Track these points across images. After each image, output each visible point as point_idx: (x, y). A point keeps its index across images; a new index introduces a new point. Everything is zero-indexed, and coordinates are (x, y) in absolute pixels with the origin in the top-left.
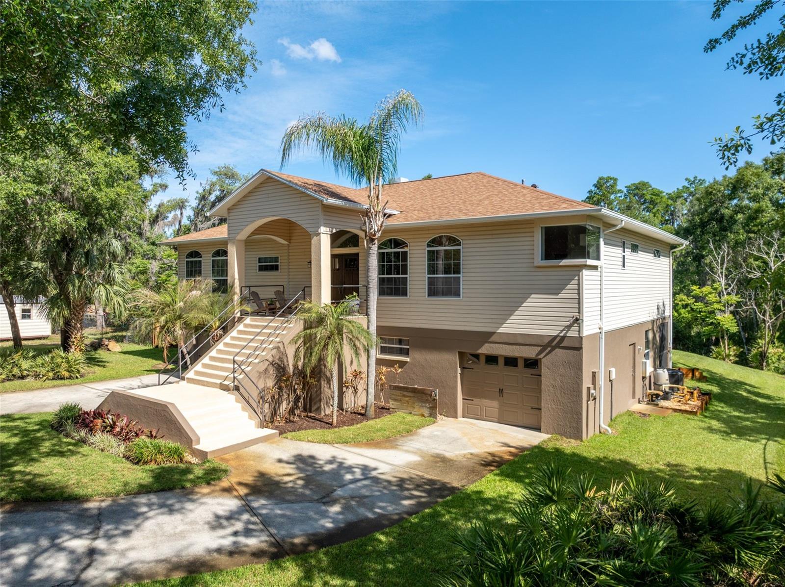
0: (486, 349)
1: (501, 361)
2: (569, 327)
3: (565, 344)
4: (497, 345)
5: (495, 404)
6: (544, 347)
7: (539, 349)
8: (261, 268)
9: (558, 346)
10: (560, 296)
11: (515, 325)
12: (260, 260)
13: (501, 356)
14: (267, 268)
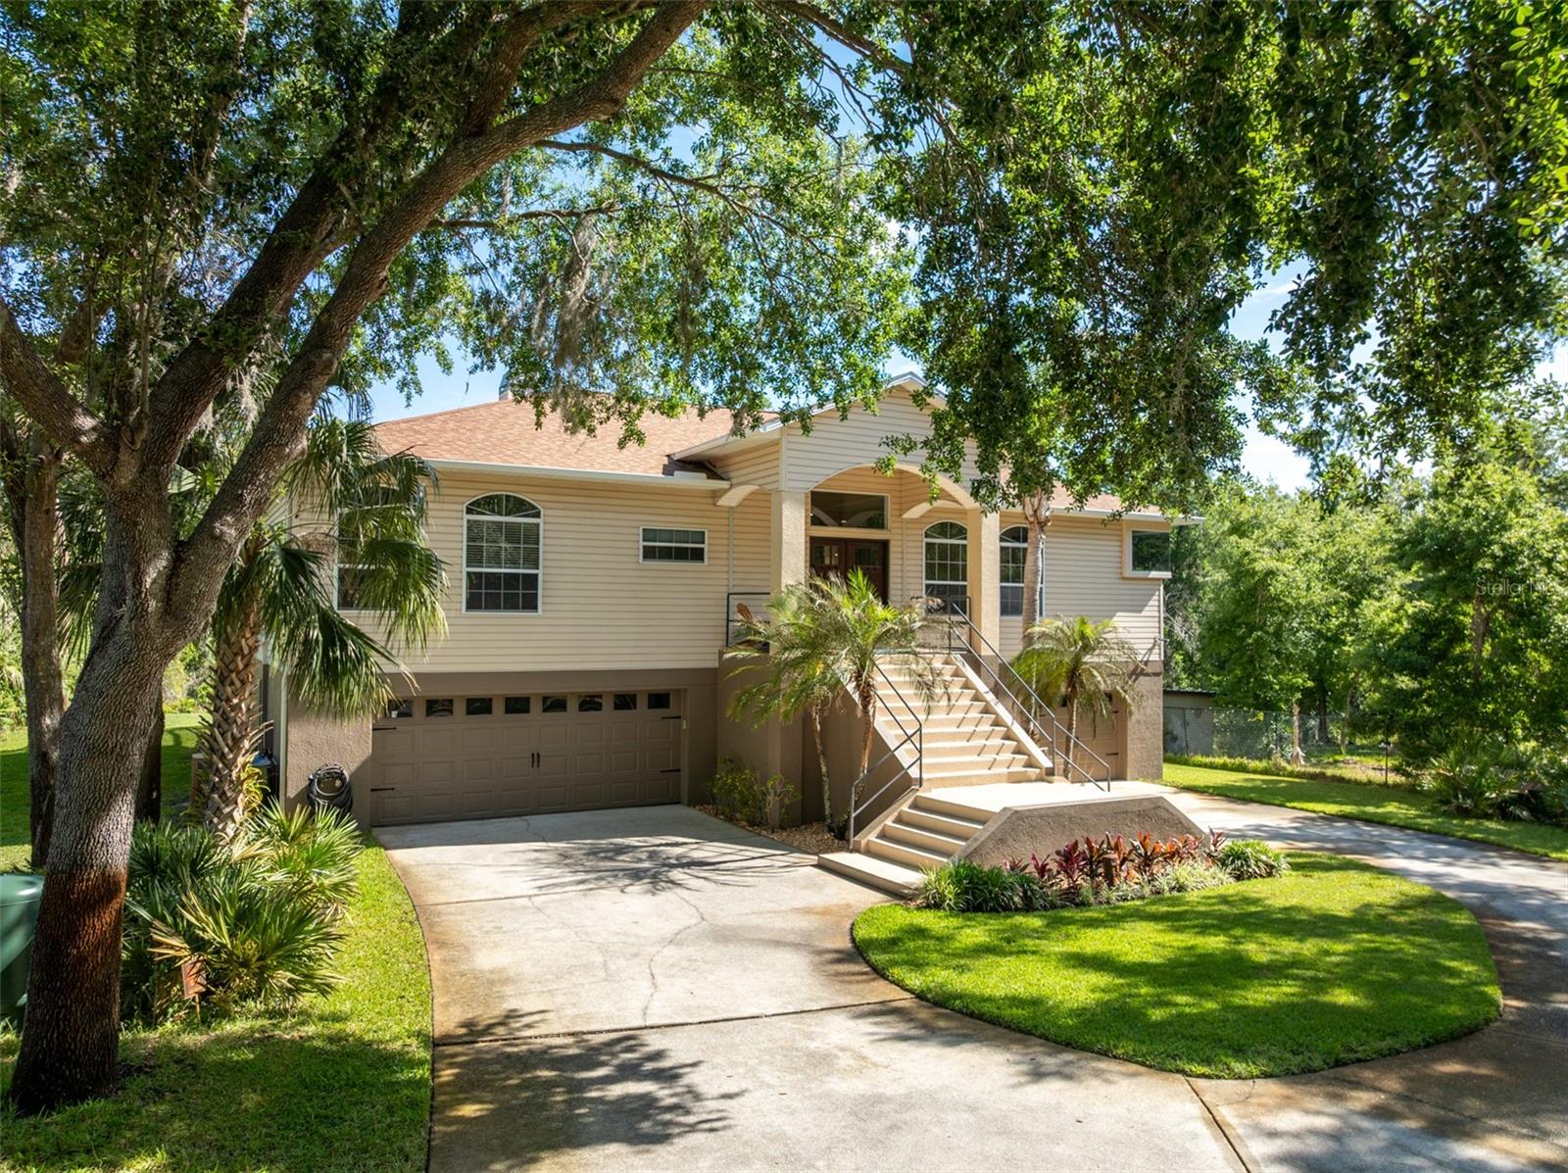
3: (1148, 669)
8: (649, 554)
10: (1143, 613)
12: (649, 535)
14: (666, 554)
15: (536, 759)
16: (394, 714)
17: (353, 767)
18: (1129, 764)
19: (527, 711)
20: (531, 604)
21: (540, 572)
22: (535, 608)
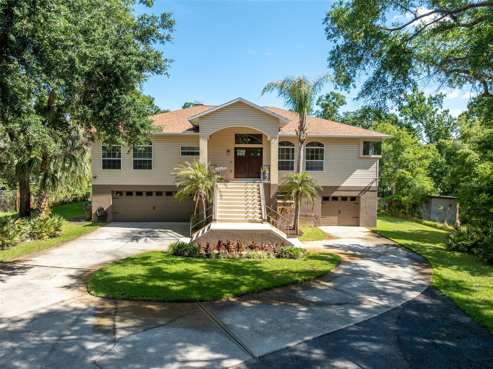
0: (335, 194)
1: (340, 199)
2: (372, 183)
3: (371, 189)
4: (341, 192)
5: (336, 218)
6: (362, 191)
7: (360, 192)
8: (183, 154)
9: (368, 190)
10: (369, 170)
11: (350, 182)
12: (183, 148)
13: (340, 196)
14: (188, 154)
15: (154, 208)
16: (118, 195)
17: (107, 207)
18: (361, 221)
19: (152, 195)
20: (150, 167)
21: (152, 159)
22: (151, 169)
